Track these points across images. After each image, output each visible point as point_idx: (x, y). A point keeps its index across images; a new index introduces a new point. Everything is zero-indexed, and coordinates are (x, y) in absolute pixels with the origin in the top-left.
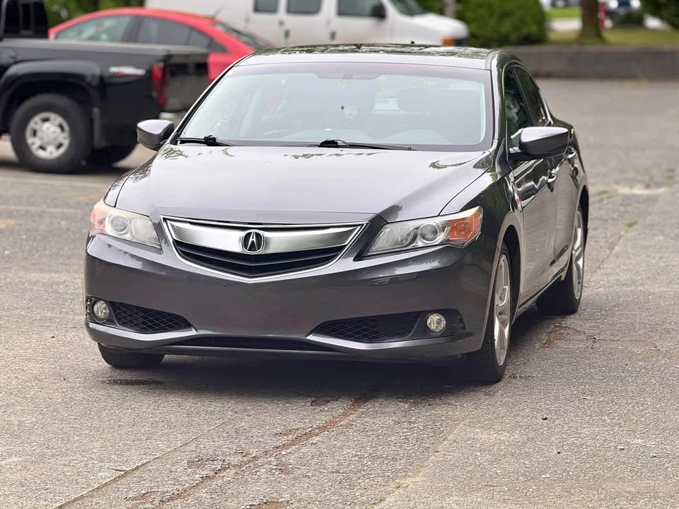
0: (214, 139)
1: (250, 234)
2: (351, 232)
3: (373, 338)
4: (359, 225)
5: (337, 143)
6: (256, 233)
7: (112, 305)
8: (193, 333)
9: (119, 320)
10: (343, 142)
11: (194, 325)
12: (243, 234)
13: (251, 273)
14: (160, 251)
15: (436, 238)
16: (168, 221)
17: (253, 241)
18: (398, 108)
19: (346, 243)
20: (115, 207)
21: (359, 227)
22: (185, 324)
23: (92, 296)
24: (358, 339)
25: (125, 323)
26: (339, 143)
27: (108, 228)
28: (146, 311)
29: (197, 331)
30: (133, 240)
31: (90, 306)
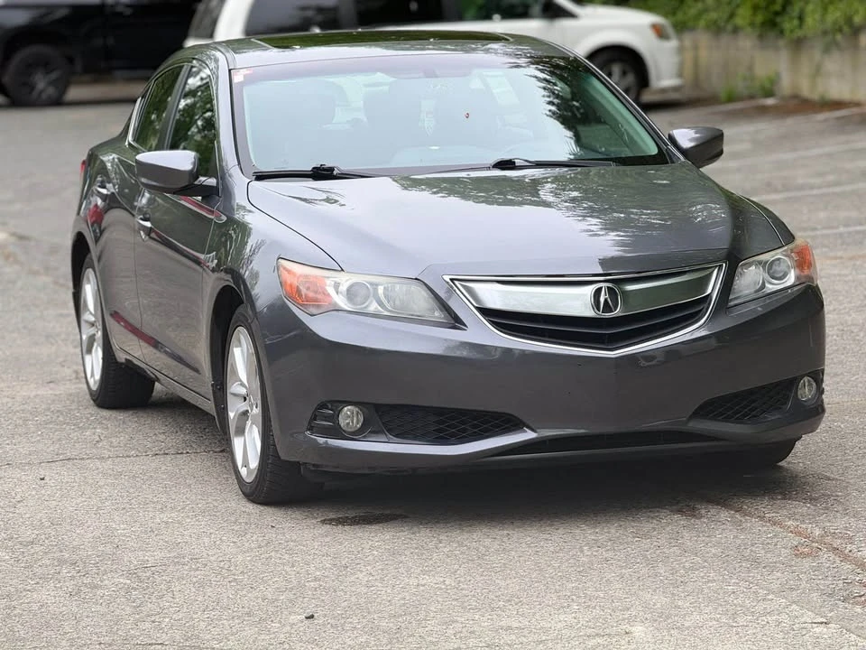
0: (332, 169)
1: (601, 288)
2: (708, 277)
3: (753, 416)
4: (715, 266)
5: (515, 163)
6: (608, 288)
7: (368, 408)
8: (528, 435)
10: (526, 161)
11: (528, 423)
12: (591, 289)
16: (456, 282)
17: (606, 300)
19: (709, 291)
20: (342, 270)
21: (716, 270)
22: (512, 424)
23: (329, 402)
24: (739, 421)
25: (403, 434)
26: (518, 163)
27: (341, 302)
28: (440, 412)
29: (535, 432)
30: (386, 313)
31: (333, 415)
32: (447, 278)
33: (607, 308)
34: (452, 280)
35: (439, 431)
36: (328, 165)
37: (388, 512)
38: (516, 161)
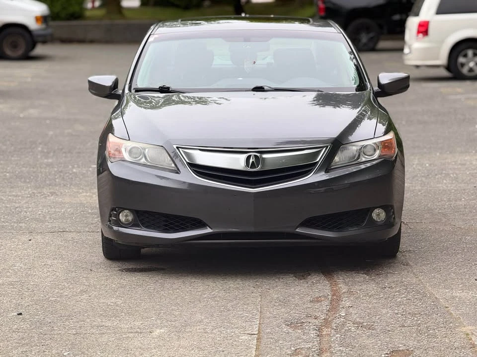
0: (168, 88)
1: (251, 156)
2: (319, 152)
3: (340, 228)
4: (324, 147)
5: (264, 88)
6: (255, 155)
7: (136, 213)
8: (208, 230)
9: (143, 224)
10: (270, 87)
11: (209, 225)
12: (245, 156)
13: (252, 185)
14: (177, 171)
15: (374, 154)
16: (180, 149)
17: (253, 162)
18: (232, 63)
19: (318, 160)
20: (129, 140)
21: (324, 149)
22: (200, 224)
23: (117, 207)
24: (330, 230)
25: (149, 227)
26: (266, 88)
27: (126, 156)
28: (167, 216)
29: (212, 229)
30: (149, 164)
31: (116, 214)
32: (175, 146)
33: (253, 166)
34: (177, 148)
35: (166, 225)
36: (167, 86)
37: (159, 267)
38: (265, 87)
